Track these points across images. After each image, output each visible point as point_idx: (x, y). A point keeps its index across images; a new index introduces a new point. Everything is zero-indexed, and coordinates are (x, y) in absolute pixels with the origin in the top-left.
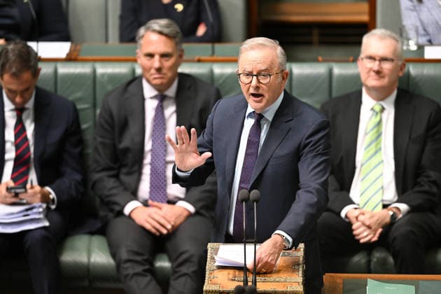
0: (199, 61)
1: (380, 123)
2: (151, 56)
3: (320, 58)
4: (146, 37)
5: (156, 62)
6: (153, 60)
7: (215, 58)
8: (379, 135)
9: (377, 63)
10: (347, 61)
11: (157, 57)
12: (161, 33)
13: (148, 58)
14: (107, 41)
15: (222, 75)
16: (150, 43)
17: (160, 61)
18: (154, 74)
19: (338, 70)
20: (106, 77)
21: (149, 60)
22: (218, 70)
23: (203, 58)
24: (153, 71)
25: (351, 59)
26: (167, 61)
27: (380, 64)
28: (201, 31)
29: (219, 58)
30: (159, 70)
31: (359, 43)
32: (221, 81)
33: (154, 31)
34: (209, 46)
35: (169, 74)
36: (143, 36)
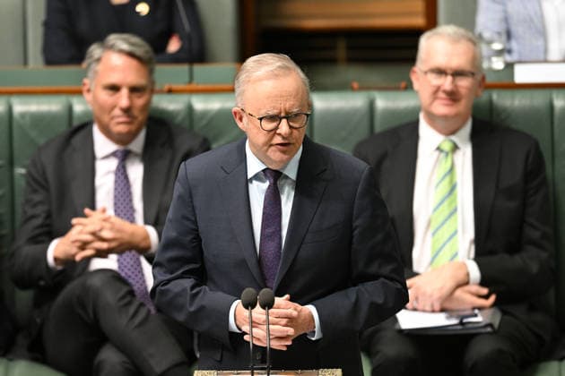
0: (170, 91)
1: (452, 169)
2: (115, 88)
3: (355, 85)
4: (104, 60)
5: (123, 99)
6: (118, 95)
7: (194, 86)
8: (453, 188)
9: (449, 78)
10: (397, 89)
11: (124, 92)
12: (131, 55)
13: (111, 92)
14: (25, 62)
15: (205, 114)
16: (113, 69)
17: (130, 98)
18: (118, 117)
19: (383, 102)
20: (28, 118)
21: (111, 95)
22: (200, 104)
23: (175, 86)
24: (117, 112)
25: (403, 84)
26: (139, 97)
27: (453, 82)
28: (174, 46)
29: (201, 87)
30: (127, 111)
31: (411, 59)
32: (204, 122)
33: (121, 51)
34: (184, 68)
35: (141, 117)
36: (99, 60)
